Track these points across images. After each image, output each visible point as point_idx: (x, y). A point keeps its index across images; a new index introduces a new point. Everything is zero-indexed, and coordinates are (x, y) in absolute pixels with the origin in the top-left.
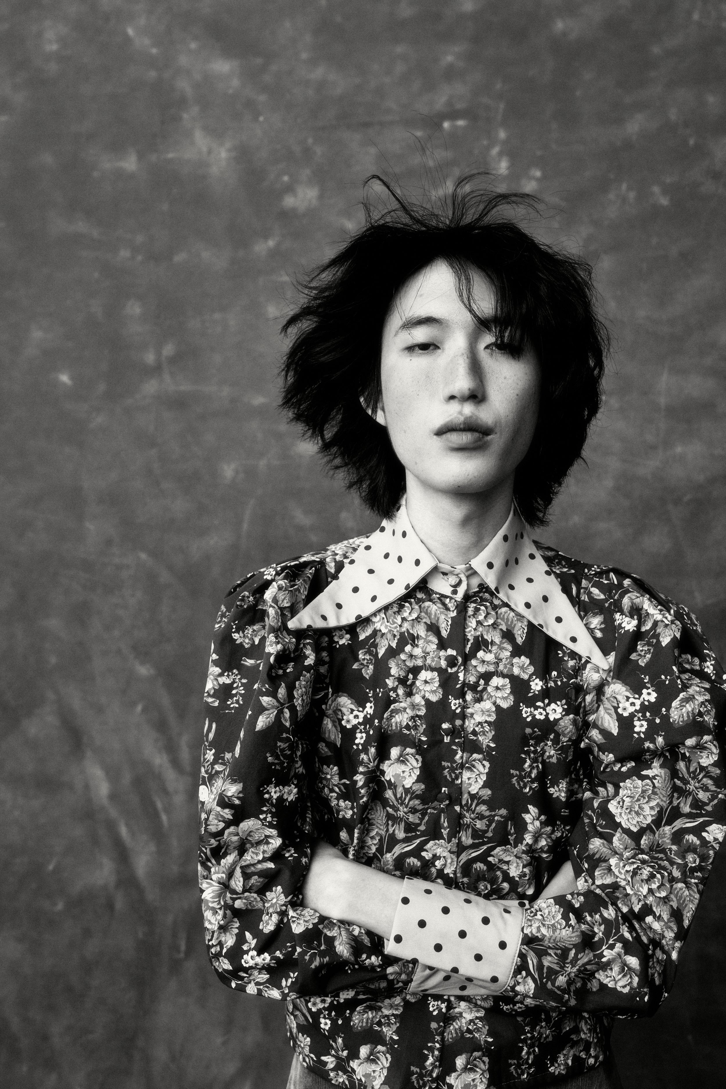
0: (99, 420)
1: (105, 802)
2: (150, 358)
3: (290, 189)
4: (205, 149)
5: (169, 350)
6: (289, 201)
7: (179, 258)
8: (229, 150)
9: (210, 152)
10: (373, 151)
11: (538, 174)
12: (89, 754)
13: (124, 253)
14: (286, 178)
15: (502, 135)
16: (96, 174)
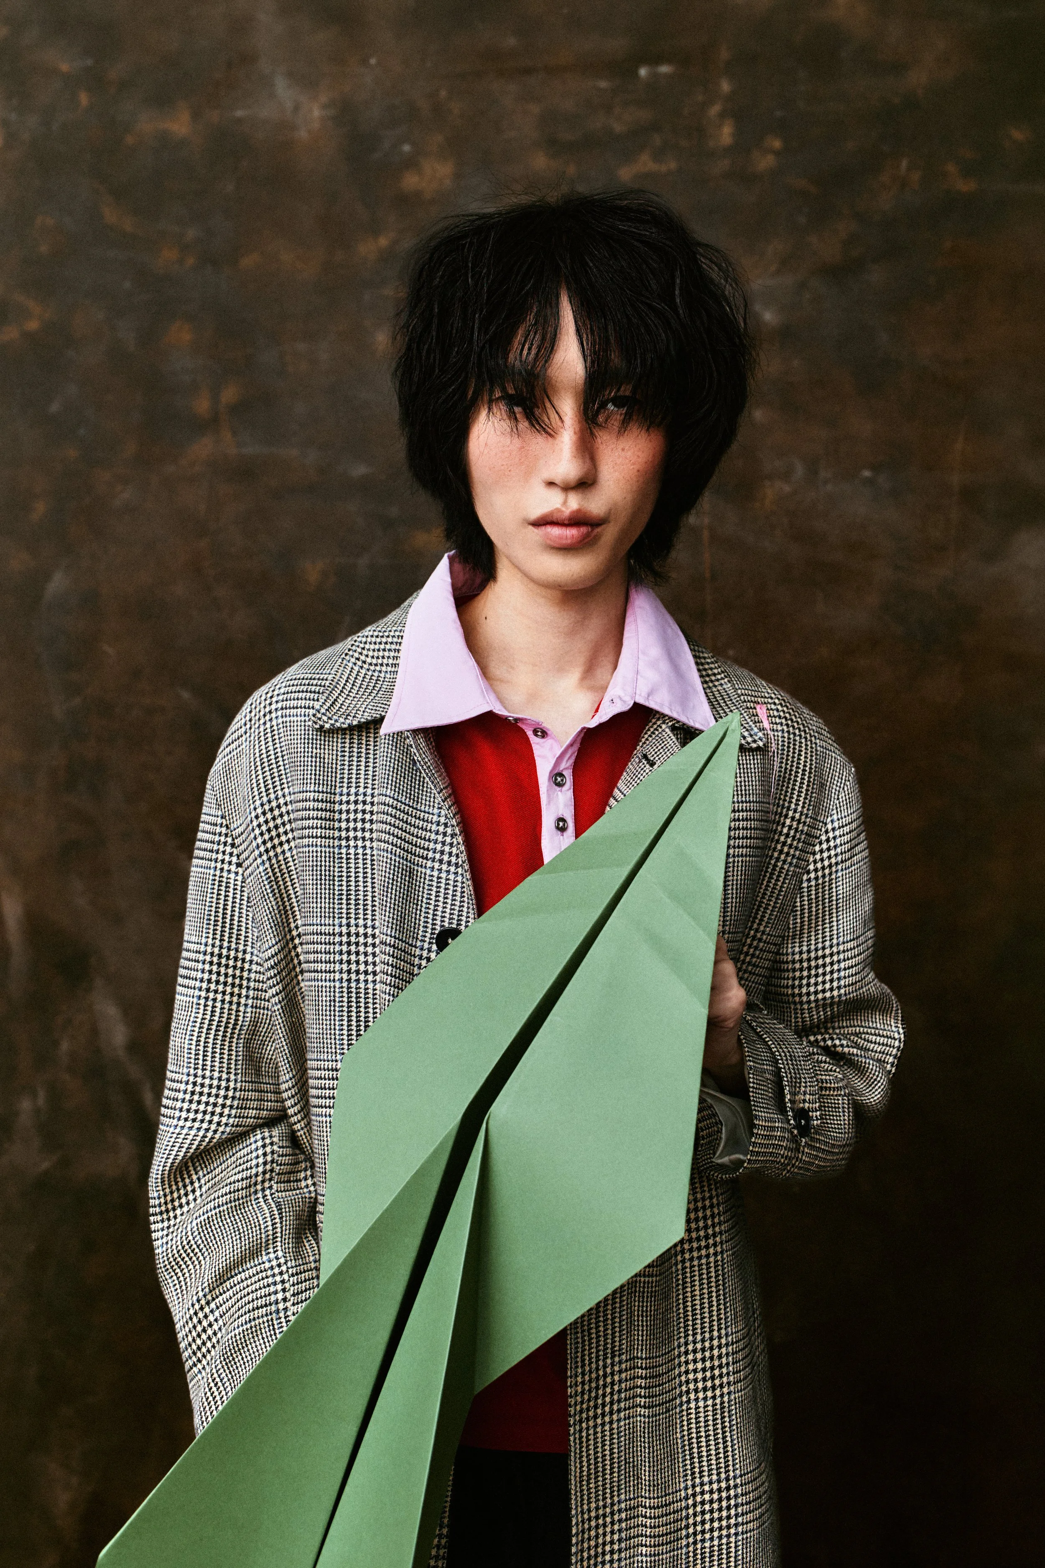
0: (126, 495)
1: (121, 1053)
2: (202, 405)
3: (411, 163)
4: (289, 105)
5: (230, 394)
6: (411, 181)
7: (248, 262)
8: (324, 107)
9: (297, 108)
10: (535, 109)
11: (777, 144)
12: (99, 982)
13: (169, 255)
14: (407, 148)
15: (725, 86)
16: (130, 140)
